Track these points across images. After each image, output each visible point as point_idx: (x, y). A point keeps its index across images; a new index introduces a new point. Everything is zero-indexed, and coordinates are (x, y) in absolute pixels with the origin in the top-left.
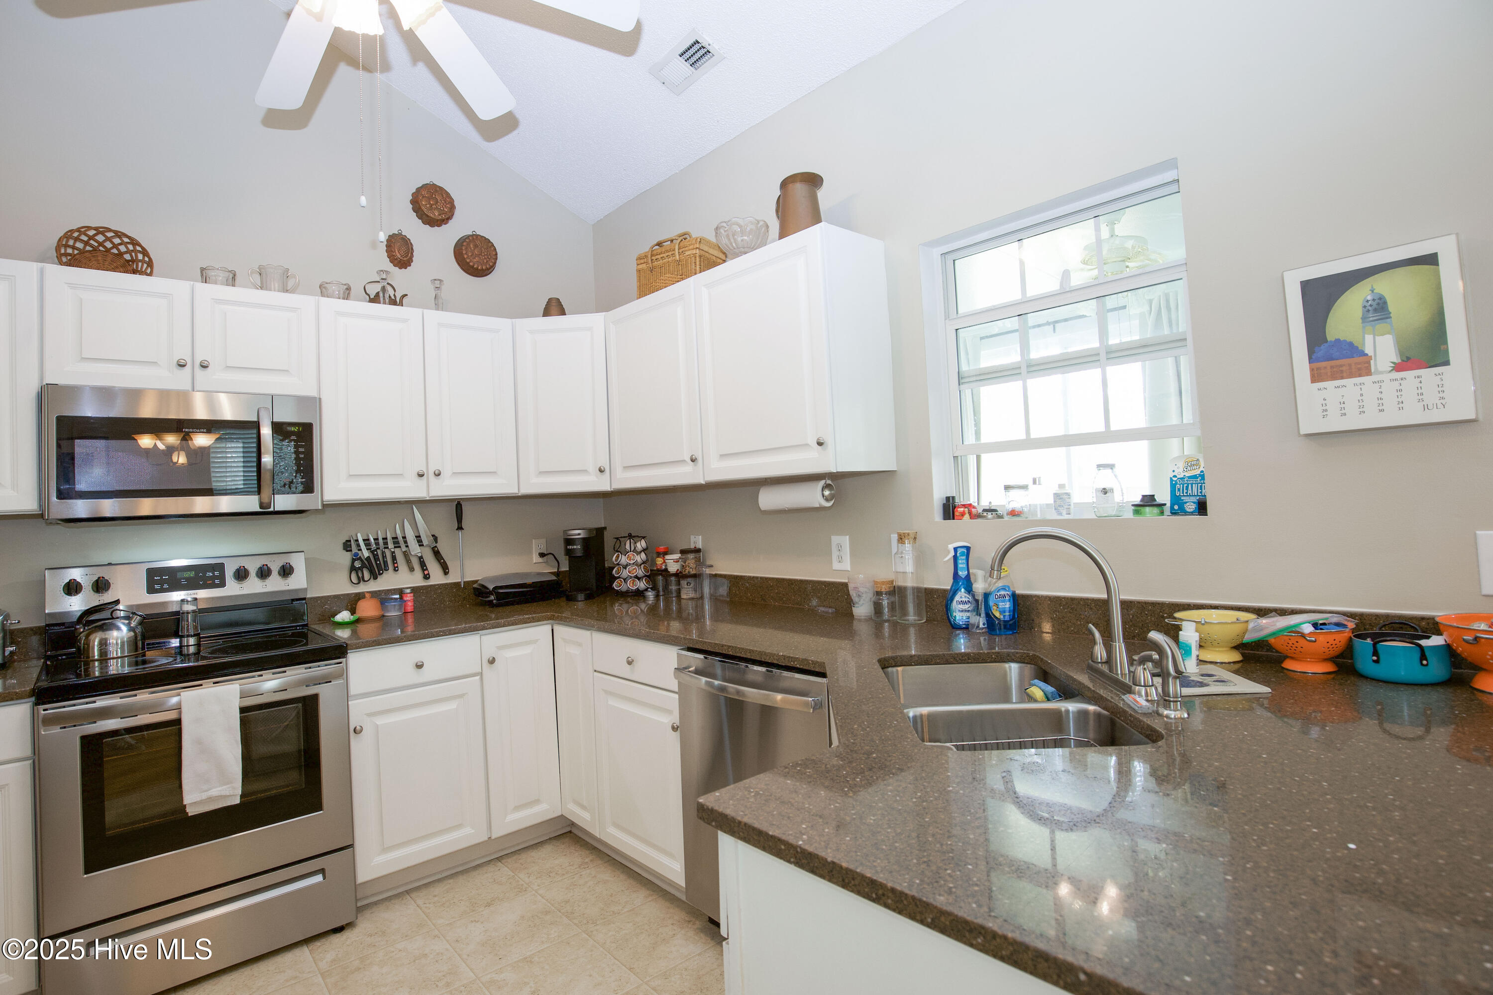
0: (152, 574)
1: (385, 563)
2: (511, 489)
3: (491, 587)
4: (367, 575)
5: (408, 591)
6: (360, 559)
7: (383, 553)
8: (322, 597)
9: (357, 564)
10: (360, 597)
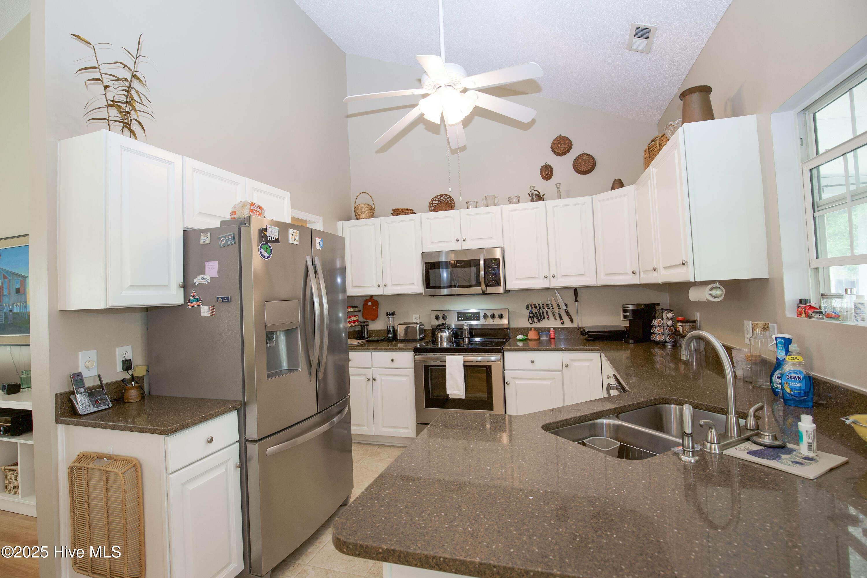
0: (459, 314)
1: (543, 315)
2: (593, 283)
3: (586, 331)
4: (536, 320)
5: (552, 329)
6: (532, 313)
7: (542, 311)
8: (517, 328)
9: (532, 315)
10: (530, 329)
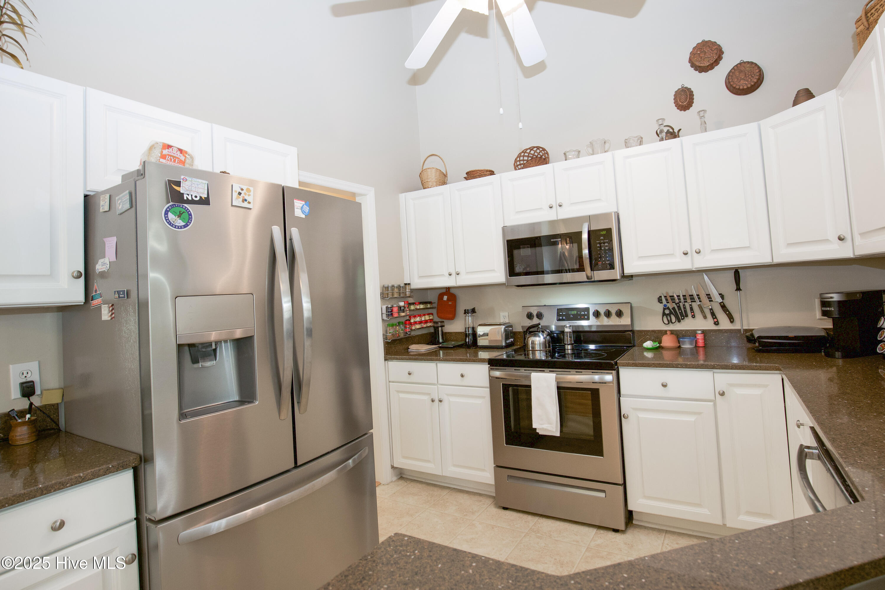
0: (559, 311)
1: (685, 311)
2: (766, 259)
3: (756, 336)
4: (673, 319)
5: (700, 332)
6: (668, 308)
7: (684, 305)
8: (645, 331)
9: (667, 312)
10: (665, 332)
